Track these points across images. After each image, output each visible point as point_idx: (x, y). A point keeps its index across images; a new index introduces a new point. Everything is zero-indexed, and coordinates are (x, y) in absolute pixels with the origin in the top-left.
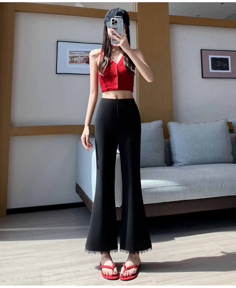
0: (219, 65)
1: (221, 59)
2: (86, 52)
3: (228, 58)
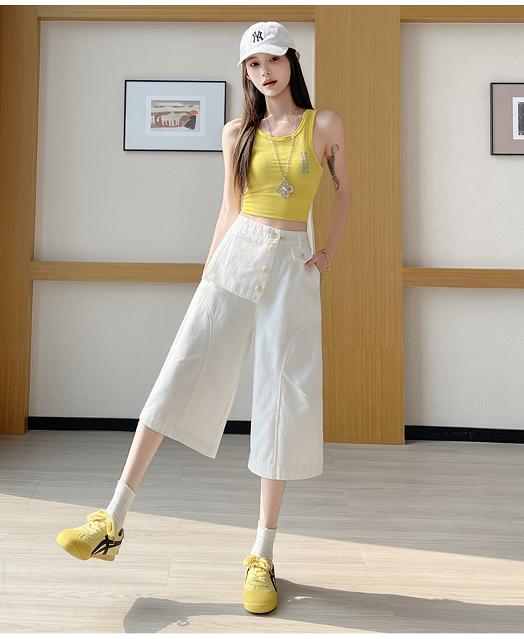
2: (185, 102)
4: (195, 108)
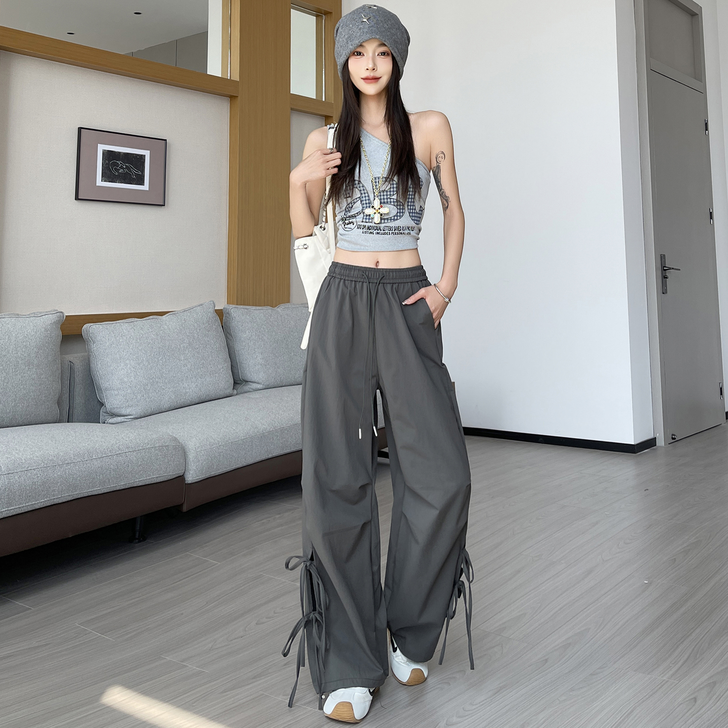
0: (121, 170)
1: (127, 157)
3: (145, 155)
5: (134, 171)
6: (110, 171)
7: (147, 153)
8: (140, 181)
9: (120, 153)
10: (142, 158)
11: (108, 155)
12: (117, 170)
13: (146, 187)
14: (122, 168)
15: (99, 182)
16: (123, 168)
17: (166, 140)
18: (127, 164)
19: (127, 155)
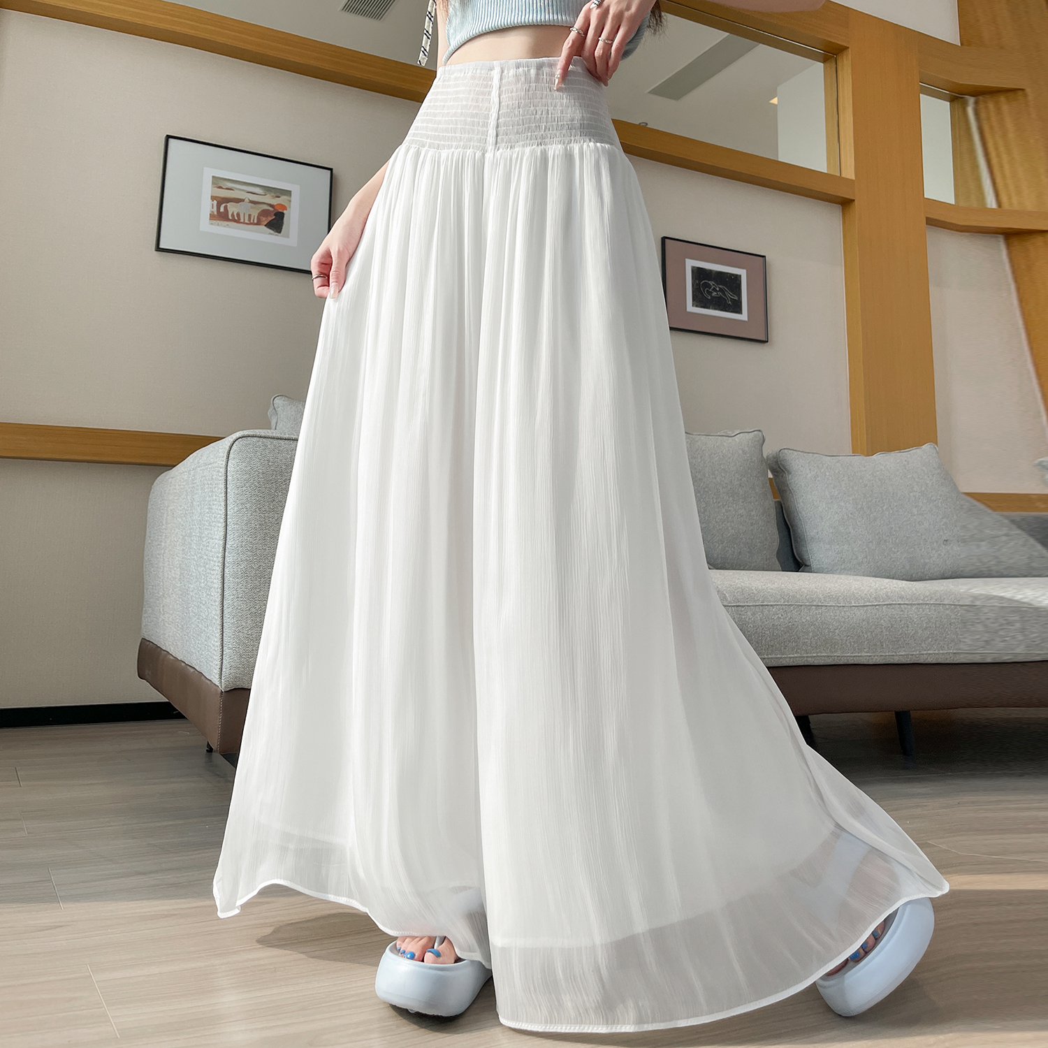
0: (714, 294)
1: (720, 276)
2: (268, 189)
3: (740, 276)
4: (282, 200)
5: (730, 295)
6: (702, 293)
7: (742, 273)
8: (737, 308)
9: (711, 271)
10: (737, 279)
11: (699, 274)
12: (710, 293)
13: (744, 316)
14: (714, 290)
15: (690, 308)
16: (716, 291)
17: (764, 257)
18: (720, 286)
19: (720, 274)
